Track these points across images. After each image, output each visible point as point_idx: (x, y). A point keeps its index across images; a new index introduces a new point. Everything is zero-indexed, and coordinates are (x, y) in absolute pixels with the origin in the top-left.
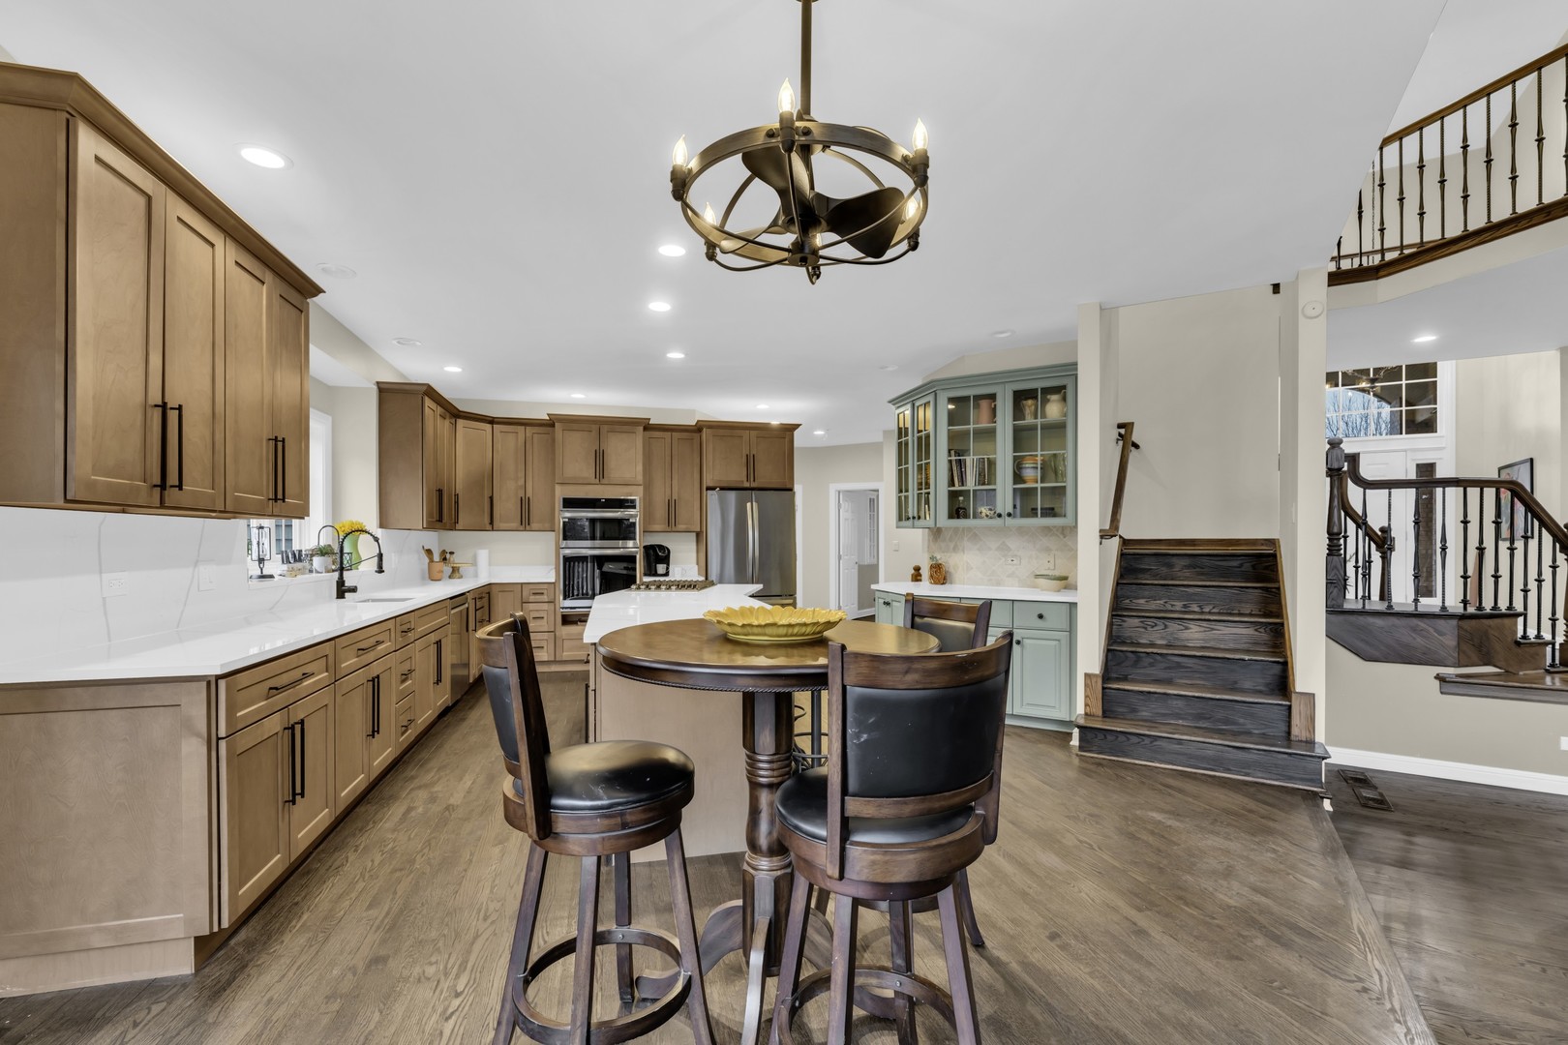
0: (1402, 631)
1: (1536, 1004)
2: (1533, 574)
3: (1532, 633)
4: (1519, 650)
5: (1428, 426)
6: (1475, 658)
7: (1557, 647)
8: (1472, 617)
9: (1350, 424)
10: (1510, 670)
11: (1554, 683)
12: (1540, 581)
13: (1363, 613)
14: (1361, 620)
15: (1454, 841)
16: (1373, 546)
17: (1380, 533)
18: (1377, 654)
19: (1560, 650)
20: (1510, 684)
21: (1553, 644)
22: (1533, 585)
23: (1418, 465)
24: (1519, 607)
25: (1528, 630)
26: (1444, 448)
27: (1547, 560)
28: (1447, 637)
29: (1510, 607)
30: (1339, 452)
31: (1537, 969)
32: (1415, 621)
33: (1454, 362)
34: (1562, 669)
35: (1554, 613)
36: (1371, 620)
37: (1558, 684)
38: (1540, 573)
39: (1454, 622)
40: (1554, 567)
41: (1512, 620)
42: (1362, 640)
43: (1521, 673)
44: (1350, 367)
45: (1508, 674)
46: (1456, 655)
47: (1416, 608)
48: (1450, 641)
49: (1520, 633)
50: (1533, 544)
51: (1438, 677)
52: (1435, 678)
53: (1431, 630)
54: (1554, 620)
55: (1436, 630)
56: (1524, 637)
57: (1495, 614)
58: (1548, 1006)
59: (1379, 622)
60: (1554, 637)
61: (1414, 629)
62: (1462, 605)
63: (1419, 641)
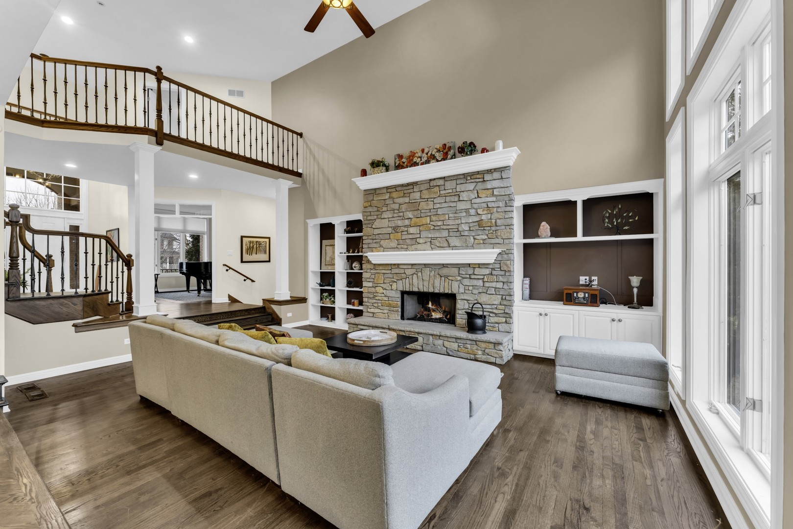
0: (56, 306)
1: (104, 452)
2: (115, 275)
3: (115, 299)
4: (109, 307)
5: (76, 208)
6: (91, 313)
7: (124, 304)
8: (90, 295)
9: (38, 201)
10: (106, 316)
11: (123, 318)
12: (117, 278)
13: (33, 299)
14: (32, 303)
15: (78, 399)
16: (42, 264)
17: (46, 258)
18: (41, 319)
19: (125, 305)
20: (105, 322)
21: (123, 303)
22: (115, 280)
23: (70, 226)
24: (109, 289)
25: (113, 298)
26: (83, 219)
27: (120, 270)
28: (79, 305)
29: (106, 290)
30: (17, 212)
31: (107, 437)
32: (62, 300)
33: (87, 181)
34: (126, 312)
35: (123, 291)
36: (37, 302)
37: (124, 318)
38: (117, 275)
39: (81, 299)
40: (123, 272)
41: (107, 295)
42: (32, 314)
43: (110, 317)
44: (33, 170)
45: (105, 318)
46: (82, 313)
47: (63, 294)
48: (79, 307)
49: (110, 300)
50: (115, 264)
51: (74, 325)
52: (72, 326)
53: (70, 304)
54: (123, 293)
55: (73, 304)
56: (112, 301)
57: (100, 293)
58: (109, 450)
59: (42, 303)
60: (123, 300)
61: (62, 304)
62: (85, 290)
63: (65, 309)
